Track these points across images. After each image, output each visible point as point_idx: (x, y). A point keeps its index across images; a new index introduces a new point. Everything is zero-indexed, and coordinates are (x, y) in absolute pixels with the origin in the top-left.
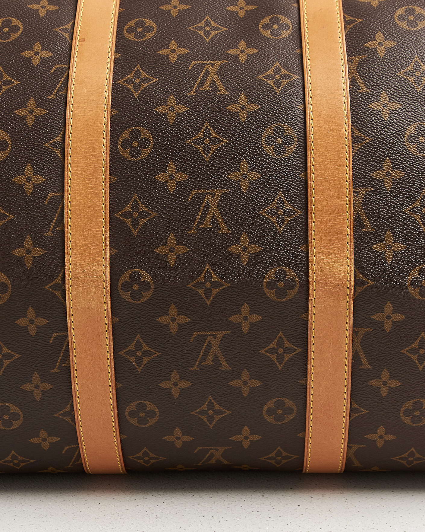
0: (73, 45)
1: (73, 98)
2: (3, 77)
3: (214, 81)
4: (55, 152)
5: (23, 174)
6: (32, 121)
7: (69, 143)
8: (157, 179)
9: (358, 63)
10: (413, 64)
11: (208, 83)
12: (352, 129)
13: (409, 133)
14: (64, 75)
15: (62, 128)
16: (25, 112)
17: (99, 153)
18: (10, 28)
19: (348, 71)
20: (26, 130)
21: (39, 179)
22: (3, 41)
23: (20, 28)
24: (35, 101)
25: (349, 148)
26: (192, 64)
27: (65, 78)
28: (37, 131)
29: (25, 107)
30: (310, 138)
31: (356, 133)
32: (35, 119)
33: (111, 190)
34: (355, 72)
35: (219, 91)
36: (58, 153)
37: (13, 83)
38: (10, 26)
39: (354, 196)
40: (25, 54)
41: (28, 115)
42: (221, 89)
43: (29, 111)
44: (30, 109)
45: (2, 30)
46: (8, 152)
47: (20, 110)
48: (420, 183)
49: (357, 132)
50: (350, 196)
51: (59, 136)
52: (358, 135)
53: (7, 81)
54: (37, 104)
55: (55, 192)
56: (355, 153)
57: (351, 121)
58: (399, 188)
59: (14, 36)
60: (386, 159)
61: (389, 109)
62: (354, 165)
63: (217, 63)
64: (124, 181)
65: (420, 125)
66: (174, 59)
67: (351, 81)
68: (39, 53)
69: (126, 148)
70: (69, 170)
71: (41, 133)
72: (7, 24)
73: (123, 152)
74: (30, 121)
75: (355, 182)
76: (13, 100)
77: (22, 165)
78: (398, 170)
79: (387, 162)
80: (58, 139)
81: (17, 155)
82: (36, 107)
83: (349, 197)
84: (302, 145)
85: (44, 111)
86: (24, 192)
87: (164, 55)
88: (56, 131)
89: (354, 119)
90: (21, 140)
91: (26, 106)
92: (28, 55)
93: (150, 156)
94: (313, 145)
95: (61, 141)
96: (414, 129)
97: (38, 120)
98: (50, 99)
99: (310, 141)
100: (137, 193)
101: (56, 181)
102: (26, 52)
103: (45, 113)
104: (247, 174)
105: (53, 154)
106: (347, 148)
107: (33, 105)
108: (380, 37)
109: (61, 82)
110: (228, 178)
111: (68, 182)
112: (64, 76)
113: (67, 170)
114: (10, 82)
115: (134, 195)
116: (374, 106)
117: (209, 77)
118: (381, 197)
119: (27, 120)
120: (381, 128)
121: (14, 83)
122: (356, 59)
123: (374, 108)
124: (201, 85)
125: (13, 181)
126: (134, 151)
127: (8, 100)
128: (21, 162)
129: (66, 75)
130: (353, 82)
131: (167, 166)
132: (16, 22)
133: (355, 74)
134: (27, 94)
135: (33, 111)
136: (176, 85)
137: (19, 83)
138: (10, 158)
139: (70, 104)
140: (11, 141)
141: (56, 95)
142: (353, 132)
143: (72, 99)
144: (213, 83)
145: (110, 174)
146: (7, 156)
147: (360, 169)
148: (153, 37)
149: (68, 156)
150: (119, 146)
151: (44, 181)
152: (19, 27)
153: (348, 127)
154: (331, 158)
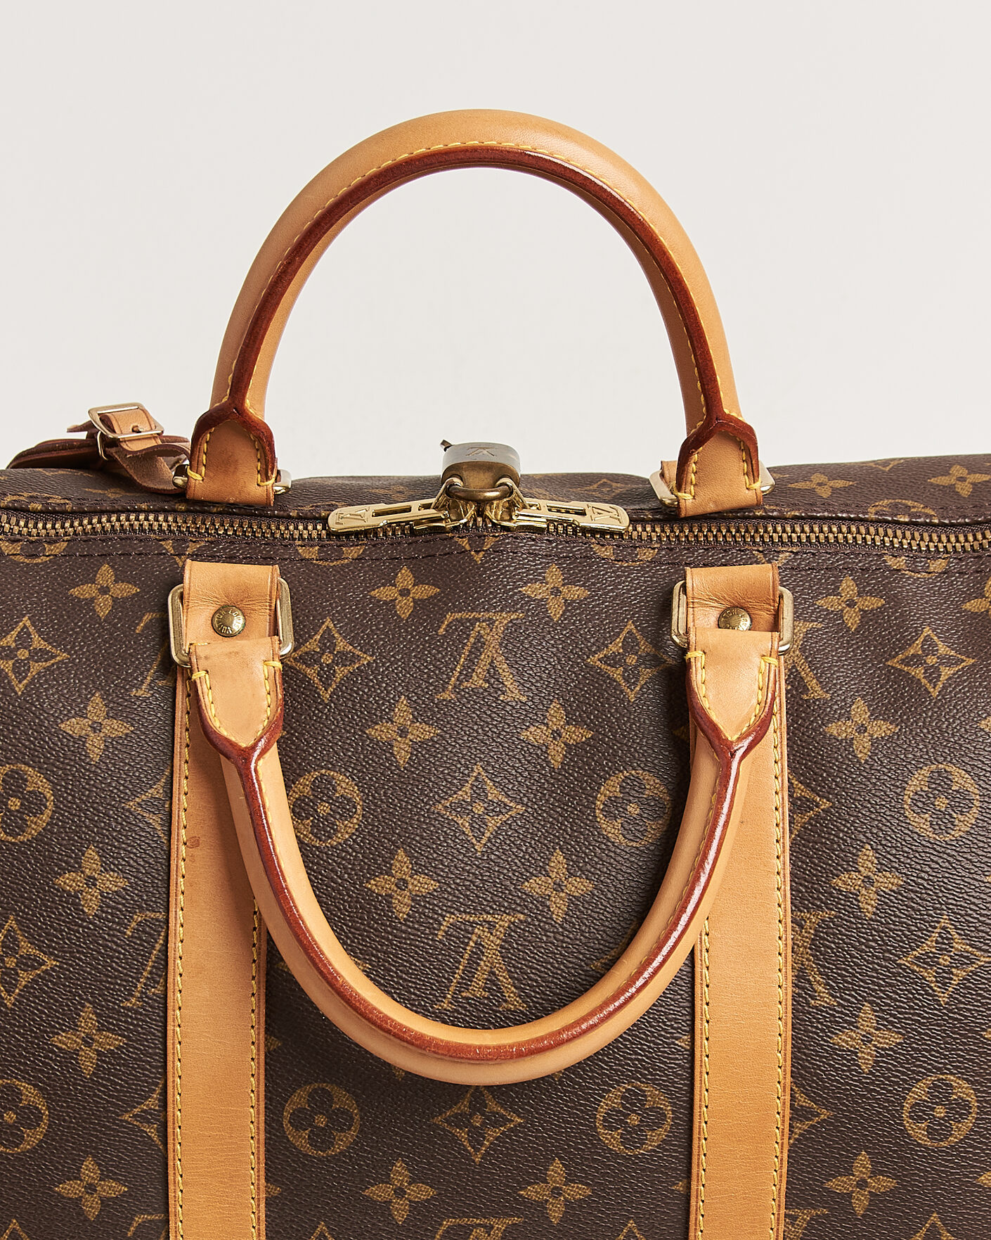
0: (172, 858)
1: (180, 1008)
2: (18, 946)
3: (494, 973)
4: (146, 1132)
5: (76, 1178)
6: (91, 1063)
7: (175, 1113)
8: (368, 1197)
9: (815, 930)
10: (937, 935)
11: (480, 977)
12: (792, 1090)
13: (914, 1098)
14: (156, 942)
15: (159, 1079)
16: (75, 1041)
17: (243, 1141)
18: (24, 798)
19: (793, 948)
20: (80, 1085)
21: (113, 1189)
22: (10, 838)
23: (47, 801)
24: (95, 1013)
25: (783, 1135)
26: (445, 923)
27: (159, 951)
28: (104, 1086)
29: (73, 1029)
30: (700, 1115)
31: (800, 1100)
32: (97, 1059)
33: (269, 1210)
34: (807, 953)
35: (506, 1001)
36: (152, 1133)
37: (44, 963)
38: (22, 793)
39: (787, 1223)
40: (65, 883)
41: (81, 1048)
42: (509, 997)
43: (83, 1039)
44: (84, 1032)
45: (6, 804)
46: (41, 1132)
47: (62, 1036)
48: (927, 1200)
49: (802, 1097)
50: (778, 1229)
51: (152, 1098)
52: (804, 1104)
53: (28, 957)
54: (99, 1022)
55: (150, 1214)
56: (796, 1139)
57: (792, 1072)
58: (881, 1210)
59: (35, 823)
60: (860, 1154)
61: (875, 1046)
62: (792, 1163)
63: (501, 923)
64: (297, 1195)
65: (938, 1080)
66: (404, 910)
67: (796, 976)
68: (95, 879)
69: (301, 1128)
70: (177, 1174)
71: (112, 1091)
72: (15, 783)
73: (293, 1136)
74: (88, 1062)
75: (790, 1198)
76: (45, 1008)
77: (73, 1160)
78: (883, 1176)
79: (861, 1160)
80: (152, 1102)
81: (62, 1139)
82: (99, 1030)
83: (775, 1229)
84: (681, 1125)
85: (117, 1040)
86: (81, 1213)
87: (381, 896)
88: (145, 1087)
89: (797, 1068)
90: (68, 1107)
91: (77, 1025)
92: (71, 886)
93: (353, 1148)
94: (705, 1129)
95: (157, 1108)
96: (924, 1091)
97: (104, 1062)
98: (129, 1009)
99: (700, 1122)
100: (324, 1221)
101: (149, 1191)
102: (67, 875)
103: (119, 1045)
104: (561, 1189)
105: (142, 1136)
106: (778, 1134)
107: (92, 1023)
108: (867, 859)
109: (150, 964)
110: (521, 1196)
111: (175, 1195)
112: (158, 947)
113: (174, 1174)
114: (35, 960)
115: (320, 1224)
116: (844, 1039)
117: (482, 963)
118: (842, 1227)
119: (81, 1060)
120: (854, 1090)
121: (44, 965)
122: (812, 919)
123: (843, 1044)
124: (464, 984)
125: (56, 1192)
126: (318, 1136)
127: (33, 1007)
128: (72, 1154)
129: (161, 942)
130: (800, 978)
131: (391, 1170)
132: (37, 781)
133: (807, 959)
134: (75, 996)
135: (92, 1039)
136: (410, 981)
137: (56, 966)
138: (46, 1143)
139: (174, 1026)
140: (48, 1108)
141: (142, 998)
142: (793, 1098)
143: (178, 1012)
144: (492, 979)
145: (267, 1180)
146: (41, 1141)
147: (804, 1172)
148: (353, 834)
149: (174, 1144)
150: (285, 1122)
151: (125, 1192)
152: (45, 797)
153: (784, 1091)
154: (744, 1155)
